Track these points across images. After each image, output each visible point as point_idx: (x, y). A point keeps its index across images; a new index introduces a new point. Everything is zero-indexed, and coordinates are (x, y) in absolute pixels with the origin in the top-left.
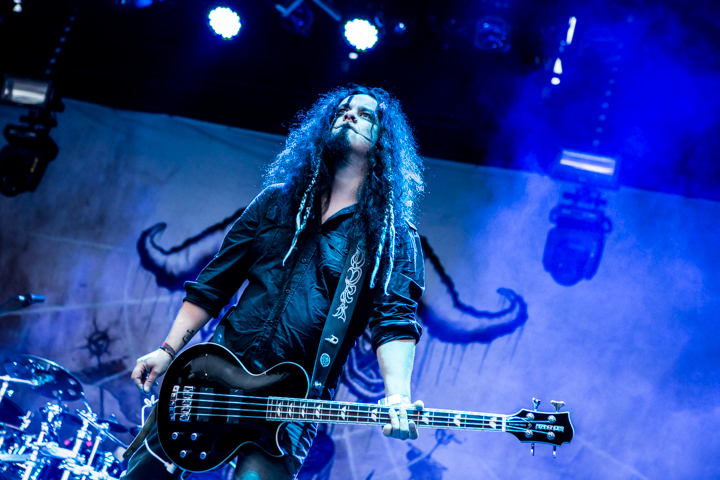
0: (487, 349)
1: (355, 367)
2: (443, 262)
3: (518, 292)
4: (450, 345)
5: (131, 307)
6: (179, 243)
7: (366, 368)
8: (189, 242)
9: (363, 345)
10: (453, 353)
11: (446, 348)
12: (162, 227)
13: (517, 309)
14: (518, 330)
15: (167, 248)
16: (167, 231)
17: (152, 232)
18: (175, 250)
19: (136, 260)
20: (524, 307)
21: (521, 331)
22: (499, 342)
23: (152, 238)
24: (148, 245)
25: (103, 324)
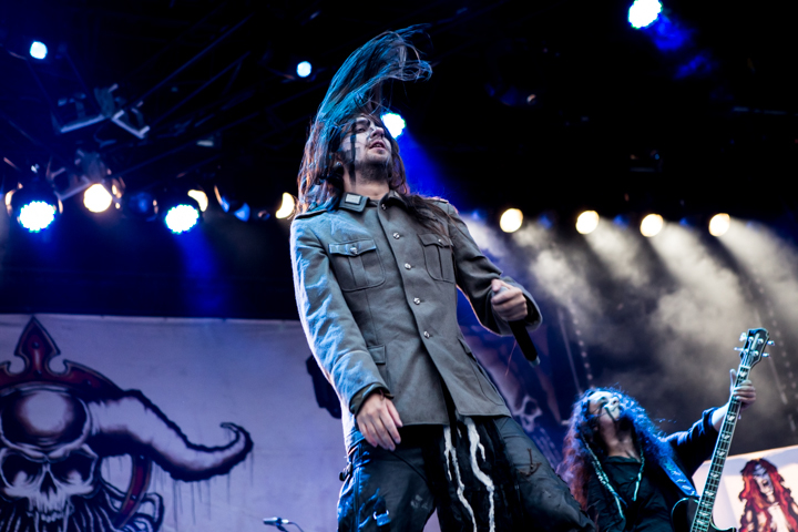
0: (229, 478)
1: (112, 527)
2: (164, 410)
3: (238, 424)
4: (195, 484)
7: (123, 525)
9: (112, 503)
10: (200, 491)
11: (192, 486)
13: (242, 437)
14: (249, 456)
20: (247, 435)
21: (252, 457)
22: (237, 470)
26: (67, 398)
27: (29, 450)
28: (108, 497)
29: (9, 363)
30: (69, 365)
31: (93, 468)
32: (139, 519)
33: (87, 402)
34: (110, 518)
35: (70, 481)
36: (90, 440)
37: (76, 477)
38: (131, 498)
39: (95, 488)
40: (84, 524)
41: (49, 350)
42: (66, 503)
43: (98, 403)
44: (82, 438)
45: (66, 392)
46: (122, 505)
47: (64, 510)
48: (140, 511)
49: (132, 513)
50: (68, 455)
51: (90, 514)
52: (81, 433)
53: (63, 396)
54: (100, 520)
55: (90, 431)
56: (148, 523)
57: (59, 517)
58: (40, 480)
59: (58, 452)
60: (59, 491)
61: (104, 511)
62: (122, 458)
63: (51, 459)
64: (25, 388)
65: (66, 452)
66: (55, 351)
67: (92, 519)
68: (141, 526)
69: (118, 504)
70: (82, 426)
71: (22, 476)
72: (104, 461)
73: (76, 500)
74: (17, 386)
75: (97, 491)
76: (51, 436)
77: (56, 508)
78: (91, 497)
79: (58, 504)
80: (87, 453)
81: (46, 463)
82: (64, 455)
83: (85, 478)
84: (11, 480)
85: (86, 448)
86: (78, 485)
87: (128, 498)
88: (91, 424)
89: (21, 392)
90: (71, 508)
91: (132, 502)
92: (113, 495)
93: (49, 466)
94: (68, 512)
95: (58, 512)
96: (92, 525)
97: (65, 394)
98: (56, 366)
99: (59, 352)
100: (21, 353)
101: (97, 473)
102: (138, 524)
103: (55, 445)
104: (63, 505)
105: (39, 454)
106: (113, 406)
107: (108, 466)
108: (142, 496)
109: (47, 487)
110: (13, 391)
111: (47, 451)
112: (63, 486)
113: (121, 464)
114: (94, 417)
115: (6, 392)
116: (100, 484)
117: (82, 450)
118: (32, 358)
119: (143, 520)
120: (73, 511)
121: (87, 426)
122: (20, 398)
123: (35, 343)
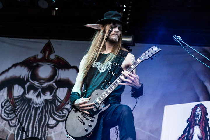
26: (52, 67)
27: (36, 83)
28: (56, 101)
29: (38, 55)
30: (56, 56)
31: (54, 91)
32: (64, 110)
33: (59, 69)
34: (55, 108)
35: (46, 95)
36: (56, 82)
37: (48, 93)
38: (64, 102)
39: (53, 98)
40: (47, 109)
41: (51, 51)
42: (43, 101)
43: (62, 70)
44: (54, 81)
45: (53, 65)
46: (60, 104)
47: (42, 104)
48: (65, 107)
49: (63, 108)
50: (48, 86)
51: (49, 106)
52: (54, 79)
53: (51, 67)
54: (52, 108)
55: (57, 79)
56: (67, 111)
57: (39, 106)
58: (37, 93)
59: (45, 85)
60: (42, 97)
61: (54, 106)
62: (65, 89)
63: (42, 87)
64: (40, 63)
65: (47, 85)
66: (53, 52)
67: (49, 108)
68: (65, 112)
69: (59, 104)
70: (54, 77)
71: (32, 91)
72: (59, 89)
73: (46, 101)
74: (38, 63)
75: (54, 99)
76: (44, 79)
77: (39, 103)
78: (51, 100)
79: (40, 102)
80: (54, 86)
81: (40, 88)
82: (47, 86)
83: (51, 94)
84: (28, 92)
85: (54, 84)
86: (48, 96)
87: (63, 102)
88: (58, 77)
89: (39, 64)
90: (44, 103)
91: (64, 104)
92: (58, 101)
93: (41, 89)
94: (42, 105)
95: (39, 104)
96: (49, 110)
97: (52, 66)
98: (52, 57)
99: (54, 52)
100: (42, 52)
101: (55, 93)
102: (63, 111)
103: (45, 82)
104: (42, 102)
105: (39, 85)
106: (67, 71)
107: (59, 91)
108: (67, 102)
109: (38, 96)
110: (37, 64)
111: (41, 84)
112: (43, 96)
113: (64, 91)
114: (59, 74)
115: (35, 64)
116: (55, 97)
117: (53, 85)
118: (45, 54)
119: (66, 110)
120: (44, 104)
121: (56, 77)
122: (38, 66)
123: (48, 48)
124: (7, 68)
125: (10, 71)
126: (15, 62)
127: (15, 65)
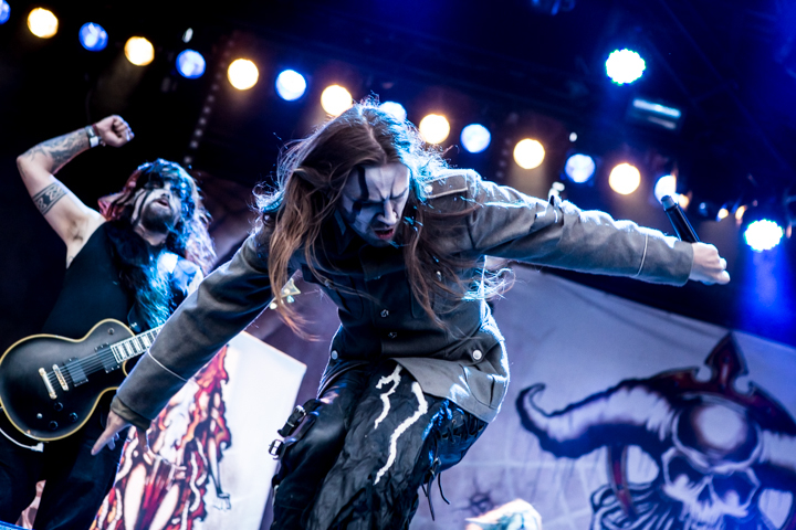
5: (513, 470)
6: (562, 406)
8: (571, 408)
12: (541, 387)
15: (549, 410)
16: (547, 392)
17: (531, 392)
18: (557, 414)
19: (516, 419)
23: (531, 397)
24: (527, 405)
25: (484, 486)
26: (744, 420)
27: (696, 457)
29: (697, 370)
30: (753, 388)
31: (752, 494)
33: (762, 429)
35: (727, 499)
36: (756, 466)
37: (733, 497)
39: (750, 515)
41: (738, 368)
42: (718, 521)
43: (773, 433)
44: (749, 462)
47: (715, 525)
50: (731, 474)
52: (749, 457)
53: (739, 416)
55: (758, 458)
58: (699, 489)
59: (724, 468)
60: (714, 505)
62: (783, 494)
63: (714, 472)
64: (706, 397)
65: (730, 470)
66: (744, 370)
70: (751, 451)
71: (683, 480)
72: (765, 492)
73: (729, 520)
74: (699, 394)
75: (751, 518)
76: (719, 450)
77: (708, 521)
78: (744, 522)
79: (711, 519)
80: (750, 479)
81: (709, 475)
82: (728, 473)
83: (742, 501)
84: (673, 479)
85: (751, 473)
86: (733, 506)
88: (761, 452)
89: (701, 400)
90: (722, 526)
93: (710, 479)
95: (709, 526)
97: (743, 414)
98: (741, 385)
99: (746, 373)
100: (711, 363)
101: (755, 500)
103: (720, 460)
104: (715, 520)
105: (705, 465)
106: (787, 441)
107: (767, 497)
109: (704, 497)
110: (694, 396)
111: (712, 463)
112: (719, 501)
113: (780, 501)
114: (766, 445)
115: (688, 396)
116: (754, 510)
117: (746, 474)
118: (720, 372)
121: (755, 452)
122: (698, 404)
123: (726, 358)
124: (603, 387)
125: (614, 398)
126: (629, 375)
127: (629, 384)
